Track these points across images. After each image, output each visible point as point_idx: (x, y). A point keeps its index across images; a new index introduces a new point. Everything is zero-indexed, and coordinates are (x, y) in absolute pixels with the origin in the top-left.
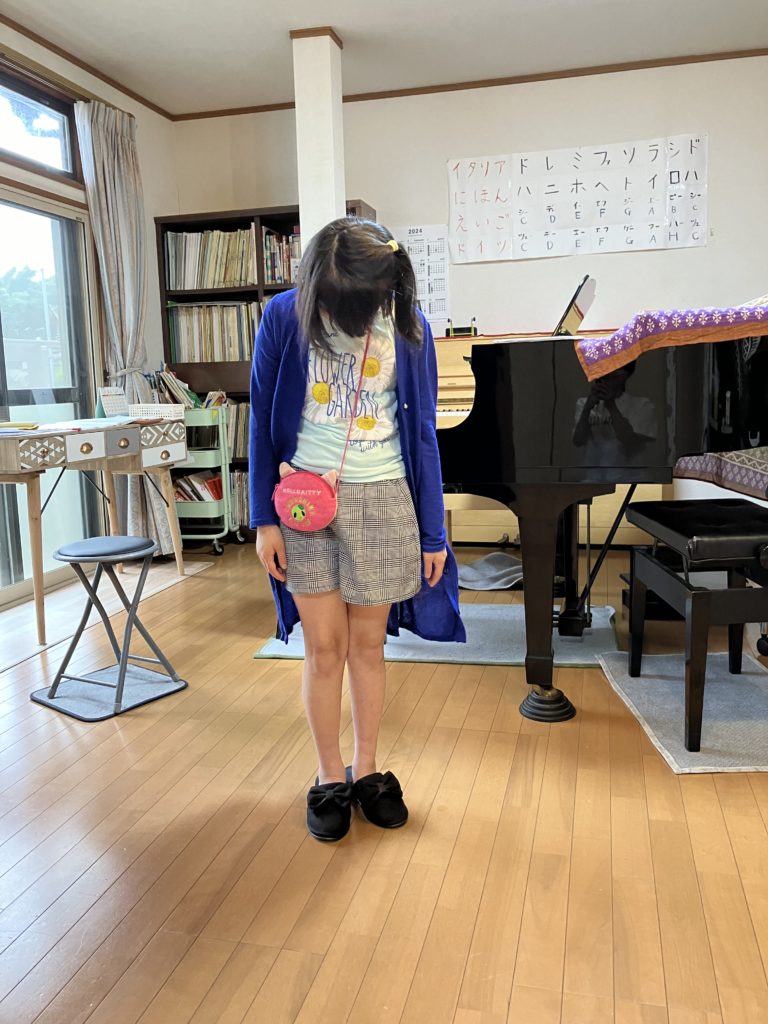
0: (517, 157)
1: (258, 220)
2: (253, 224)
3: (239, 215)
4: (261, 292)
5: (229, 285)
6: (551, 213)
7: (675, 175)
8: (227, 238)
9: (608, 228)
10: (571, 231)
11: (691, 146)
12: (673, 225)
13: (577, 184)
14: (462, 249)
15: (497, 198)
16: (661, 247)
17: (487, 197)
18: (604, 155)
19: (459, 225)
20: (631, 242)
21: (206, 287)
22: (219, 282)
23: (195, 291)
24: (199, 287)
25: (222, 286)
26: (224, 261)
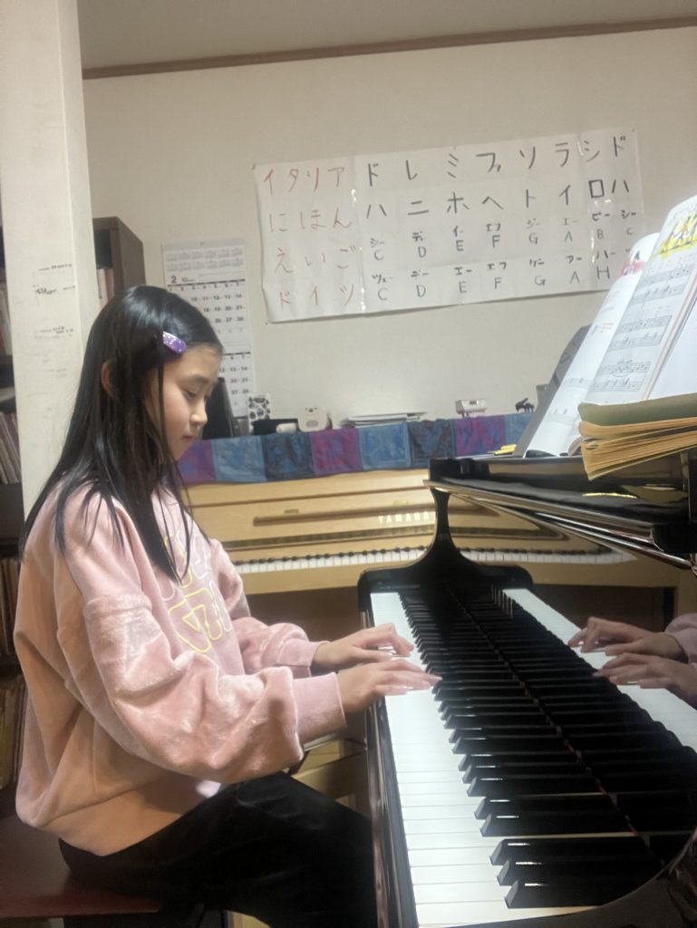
0: (361, 164)
6: (419, 243)
7: (596, 186)
9: (505, 264)
10: (451, 270)
11: (615, 146)
12: (602, 256)
13: (455, 200)
14: (286, 299)
15: (336, 222)
16: (588, 289)
17: (320, 221)
18: (491, 157)
19: (280, 264)
20: (543, 282)
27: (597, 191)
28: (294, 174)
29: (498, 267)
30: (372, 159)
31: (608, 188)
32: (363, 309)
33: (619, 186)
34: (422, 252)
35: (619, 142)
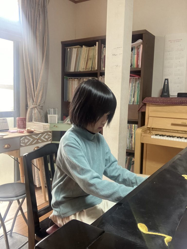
1: (100, 41)
2: (97, 43)
3: (92, 40)
4: (99, 74)
5: (87, 70)
8: (88, 50)
21: (79, 71)
22: (84, 69)
23: (74, 72)
24: (76, 71)
25: (84, 70)
26: (86, 60)
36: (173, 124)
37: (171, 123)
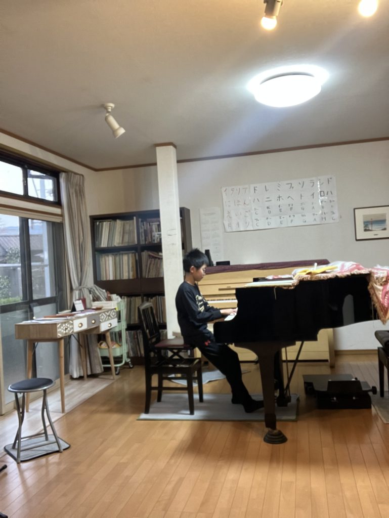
0: (252, 186)
1: (137, 216)
2: (135, 218)
3: (128, 214)
5: (124, 245)
6: (269, 210)
8: (123, 224)
9: (294, 216)
10: (278, 217)
11: (328, 181)
12: (323, 214)
13: (279, 197)
14: (230, 225)
15: (245, 203)
16: (319, 223)
17: (240, 203)
18: (290, 185)
19: (228, 216)
20: (305, 221)
21: (113, 246)
22: (119, 243)
23: (108, 247)
24: (110, 246)
25: (120, 245)
26: (122, 233)
27: (322, 194)
28: (232, 190)
29: (292, 217)
30: (255, 185)
31: (326, 193)
32: (252, 229)
33: (329, 193)
34: (270, 212)
35: (330, 180)
36: (220, 290)
37: (218, 289)
